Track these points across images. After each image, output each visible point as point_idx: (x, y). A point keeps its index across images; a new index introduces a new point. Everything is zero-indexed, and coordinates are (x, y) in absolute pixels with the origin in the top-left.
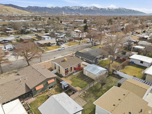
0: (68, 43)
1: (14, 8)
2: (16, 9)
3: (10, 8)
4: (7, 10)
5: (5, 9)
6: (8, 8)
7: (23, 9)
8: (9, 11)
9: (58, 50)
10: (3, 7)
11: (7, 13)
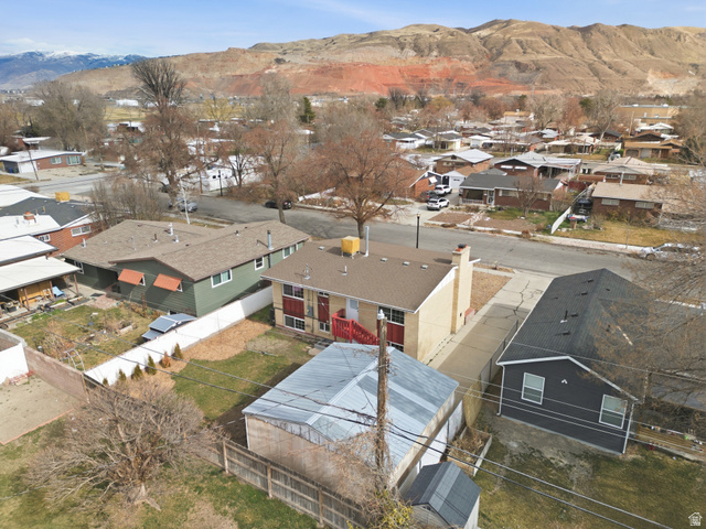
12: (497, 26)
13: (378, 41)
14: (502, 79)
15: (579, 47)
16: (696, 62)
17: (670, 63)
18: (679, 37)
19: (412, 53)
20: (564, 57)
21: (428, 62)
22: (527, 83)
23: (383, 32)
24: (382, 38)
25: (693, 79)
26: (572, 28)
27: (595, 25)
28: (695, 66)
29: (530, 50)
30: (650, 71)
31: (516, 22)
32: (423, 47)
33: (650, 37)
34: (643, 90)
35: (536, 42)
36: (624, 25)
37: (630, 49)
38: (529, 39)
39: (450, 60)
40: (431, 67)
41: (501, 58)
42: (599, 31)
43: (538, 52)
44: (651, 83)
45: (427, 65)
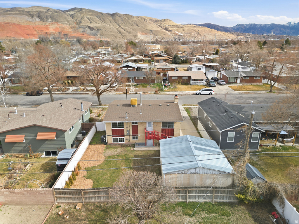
0: (242, 85)
1: (210, 30)
2: (213, 30)
3: (204, 29)
4: (199, 34)
5: (196, 31)
6: (200, 29)
7: (225, 30)
8: (200, 35)
9: (194, 94)
10: (193, 29)
11: (197, 37)
12: (76, 10)
13: (17, 12)
14: (84, 33)
15: (112, 22)
16: (151, 29)
17: (144, 29)
18: (145, 20)
19: (38, 20)
20: (107, 25)
21: (47, 24)
22: (94, 35)
23: (19, 8)
24: (19, 11)
25: (152, 35)
26: (107, 14)
27: (116, 13)
28: (151, 31)
29: (92, 22)
30: (138, 32)
31: (84, 9)
32: (43, 17)
33: (136, 19)
34: (137, 39)
35: (95, 18)
36: (126, 14)
37: (130, 24)
38: (91, 17)
39: (58, 24)
40: (49, 26)
41: (81, 24)
42: (118, 15)
43: (96, 23)
44: (139, 36)
45: (47, 26)
